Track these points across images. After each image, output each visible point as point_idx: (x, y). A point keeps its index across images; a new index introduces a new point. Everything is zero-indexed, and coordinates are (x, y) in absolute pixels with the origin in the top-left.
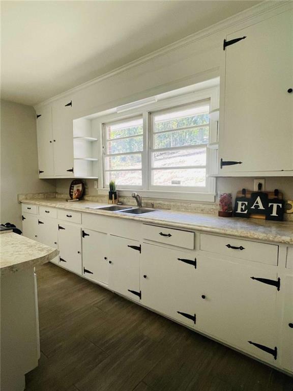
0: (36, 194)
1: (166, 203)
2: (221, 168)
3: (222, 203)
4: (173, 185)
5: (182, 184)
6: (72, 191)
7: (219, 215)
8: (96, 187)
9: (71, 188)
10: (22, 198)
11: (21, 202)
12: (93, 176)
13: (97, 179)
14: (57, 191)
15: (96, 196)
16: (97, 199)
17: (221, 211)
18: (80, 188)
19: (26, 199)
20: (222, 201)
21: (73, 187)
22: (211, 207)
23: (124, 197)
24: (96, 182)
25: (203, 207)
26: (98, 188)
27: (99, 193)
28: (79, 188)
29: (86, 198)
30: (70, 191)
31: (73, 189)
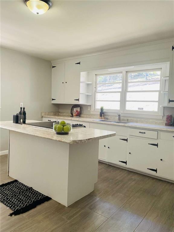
0: (50, 112)
1: (135, 119)
2: (169, 103)
3: (167, 119)
4: (139, 110)
5: (144, 110)
6: (72, 111)
7: (166, 125)
8: (89, 109)
9: (72, 109)
10: (43, 114)
11: (43, 117)
12: (87, 103)
13: (91, 105)
14: (59, 111)
15: (89, 115)
16: (90, 116)
17: (167, 123)
18: (79, 110)
19: (45, 115)
20: (167, 118)
21: (73, 109)
22: (160, 121)
23: (108, 115)
24: (90, 107)
25: (156, 121)
26: (90, 110)
27: (91, 113)
28: (77, 110)
29: (82, 116)
30: (71, 111)
31: (73, 110)
